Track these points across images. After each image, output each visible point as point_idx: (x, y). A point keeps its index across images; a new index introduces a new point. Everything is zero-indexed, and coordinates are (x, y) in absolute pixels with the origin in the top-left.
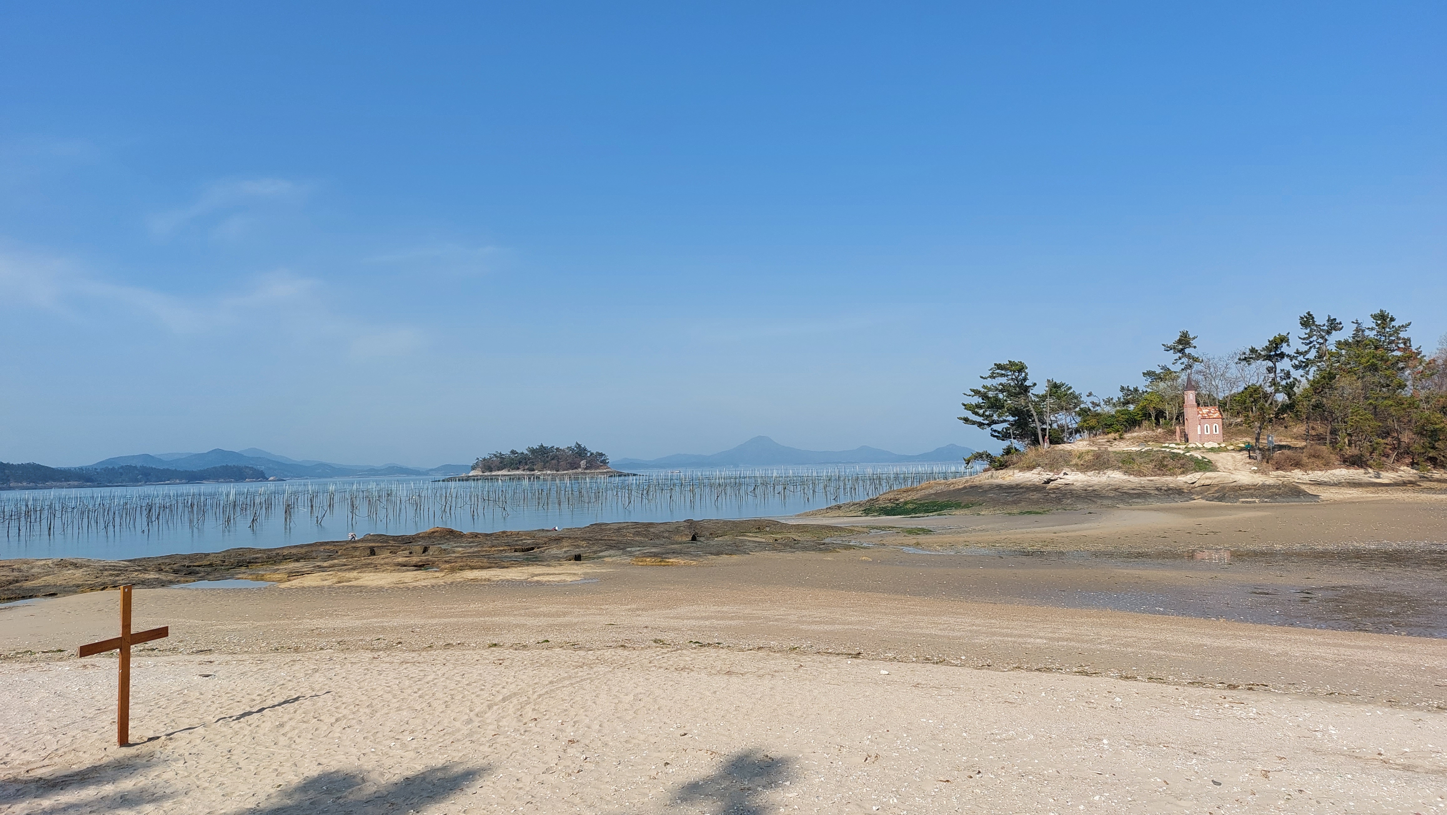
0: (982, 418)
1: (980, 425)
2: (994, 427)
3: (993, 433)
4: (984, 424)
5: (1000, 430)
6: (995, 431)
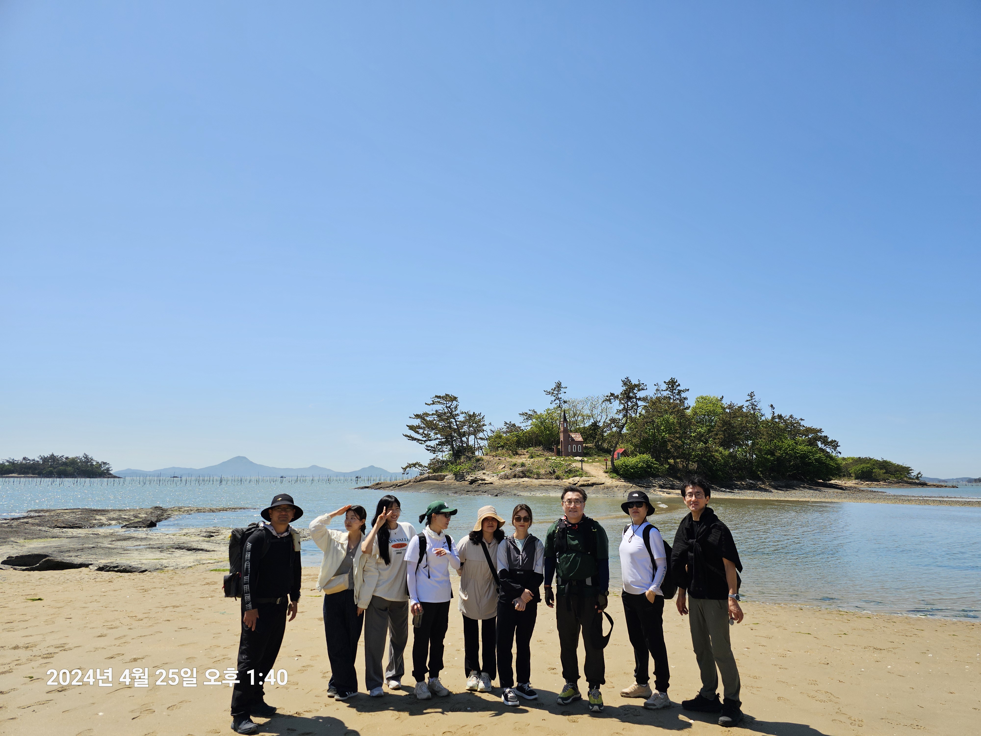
1: (419, 441)
3: (428, 448)
4: (421, 440)
5: (433, 445)
6: (429, 446)
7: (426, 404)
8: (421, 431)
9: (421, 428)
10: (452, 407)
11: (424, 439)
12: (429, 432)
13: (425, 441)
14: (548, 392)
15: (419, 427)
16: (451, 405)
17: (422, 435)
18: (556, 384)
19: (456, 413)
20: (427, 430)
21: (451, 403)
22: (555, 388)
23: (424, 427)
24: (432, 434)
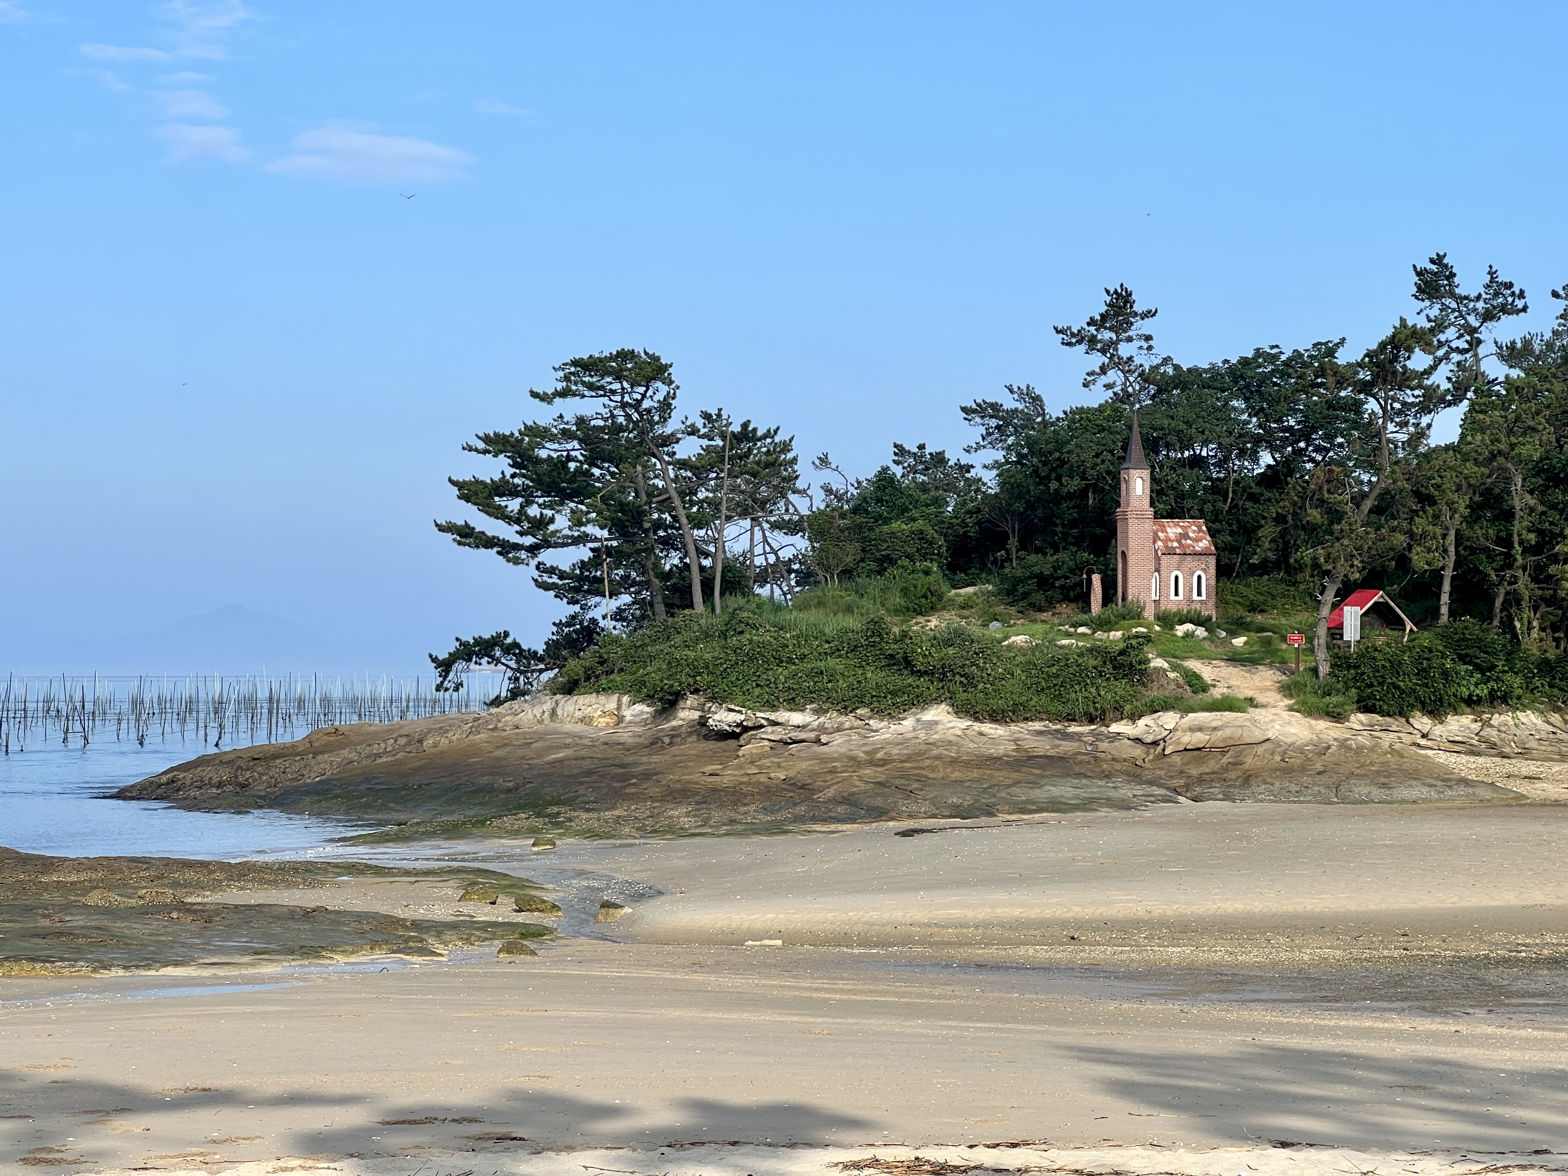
0: (517, 528)
1: (506, 549)
2: (548, 556)
3: (545, 577)
4: (517, 547)
5: (566, 567)
6: (552, 571)
7: (534, 395)
8: (514, 505)
9: (513, 492)
10: (646, 404)
11: (529, 540)
12: (549, 513)
13: (533, 550)
14: (1073, 335)
15: (503, 488)
16: (644, 396)
17: (518, 522)
18: (1108, 299)
19: (669, 429)
20: (541, 500)
21: (642, 390)
22: (1102, 315)
23: (526, 488)
24: (562, 523)
